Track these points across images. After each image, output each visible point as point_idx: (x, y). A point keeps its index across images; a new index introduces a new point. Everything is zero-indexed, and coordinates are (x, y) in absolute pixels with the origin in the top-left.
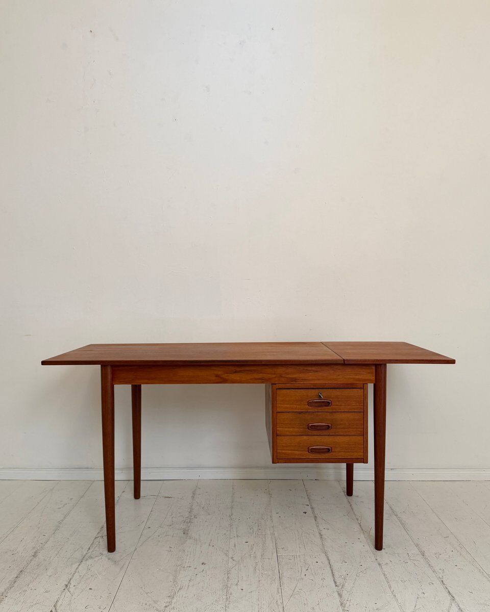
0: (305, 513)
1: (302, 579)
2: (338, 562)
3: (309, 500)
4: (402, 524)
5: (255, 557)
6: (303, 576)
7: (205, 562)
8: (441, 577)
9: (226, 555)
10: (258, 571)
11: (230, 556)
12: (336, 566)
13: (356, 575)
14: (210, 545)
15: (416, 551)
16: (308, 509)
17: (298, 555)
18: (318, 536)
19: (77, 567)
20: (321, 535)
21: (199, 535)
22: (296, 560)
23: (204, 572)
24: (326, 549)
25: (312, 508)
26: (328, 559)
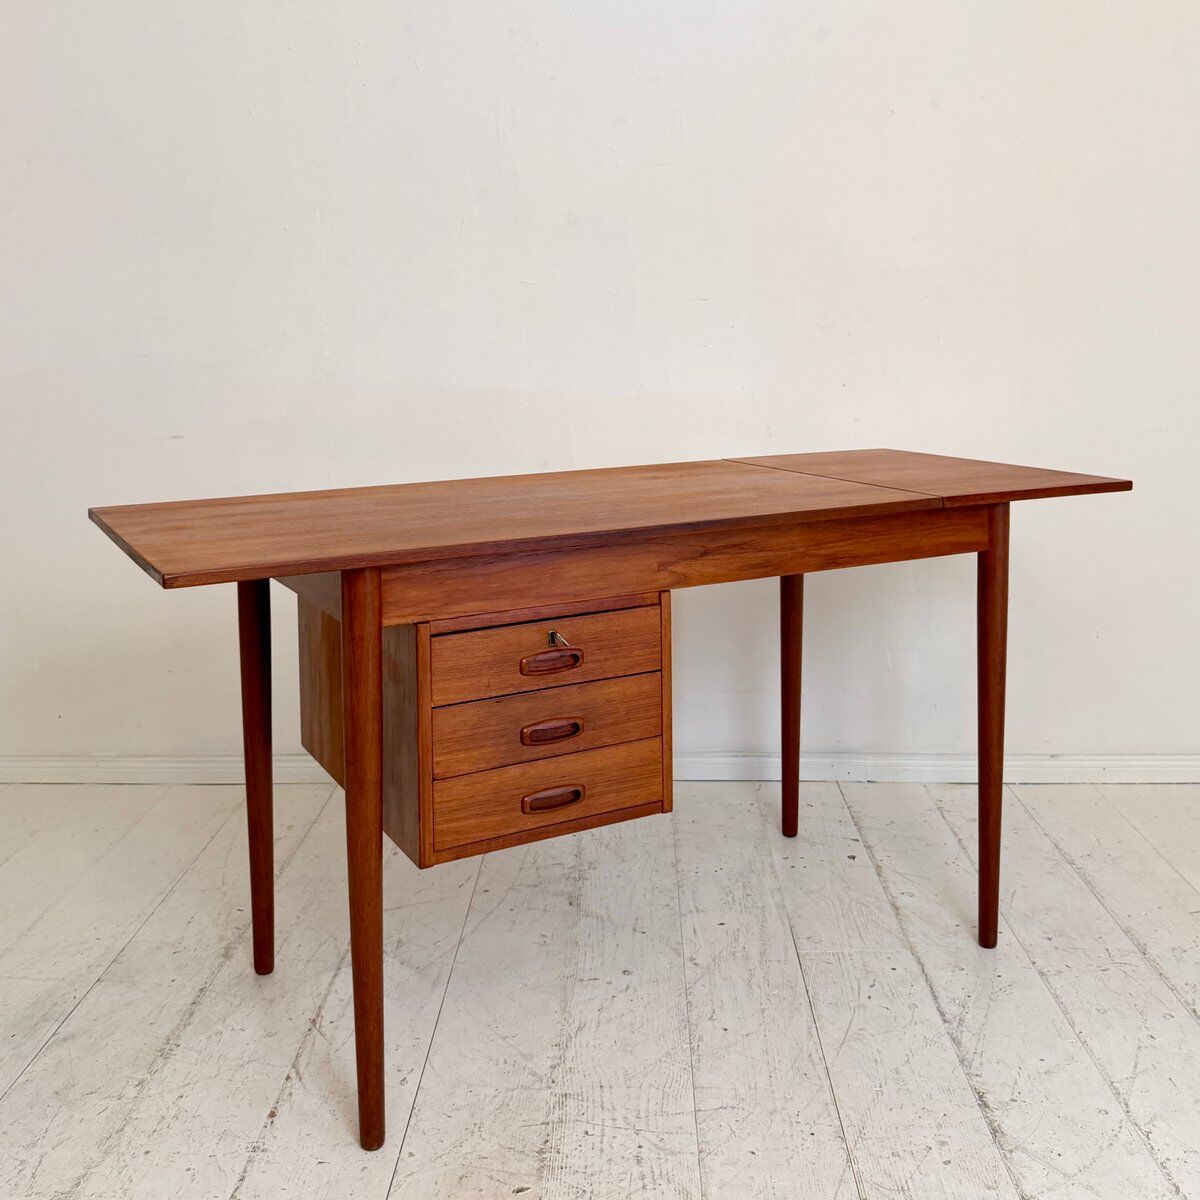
0: (854, 858)
1: (864, 1006)
2: (943, 969)
3: (859, 830)
4: (1088, 883)
5: (747, 958)
6: (864, 999)
7: (629, 968)
8: (1190, 1002)
9: (678, 953)
10: (755, 988)
11: (687, 955)
12: (940, 978)
13: (991, 999)
14: (634, 930)
15: (1125, 943)
16: (858, 849)
17: (845, 952)
18: (891, 911)
19: (329, 980)
20: (897, 909)
21: (607, 908)
22: (843, 965)
23: (631, 990)
24: (911, 939)
25: (868, 847)
26: (920, 963)
